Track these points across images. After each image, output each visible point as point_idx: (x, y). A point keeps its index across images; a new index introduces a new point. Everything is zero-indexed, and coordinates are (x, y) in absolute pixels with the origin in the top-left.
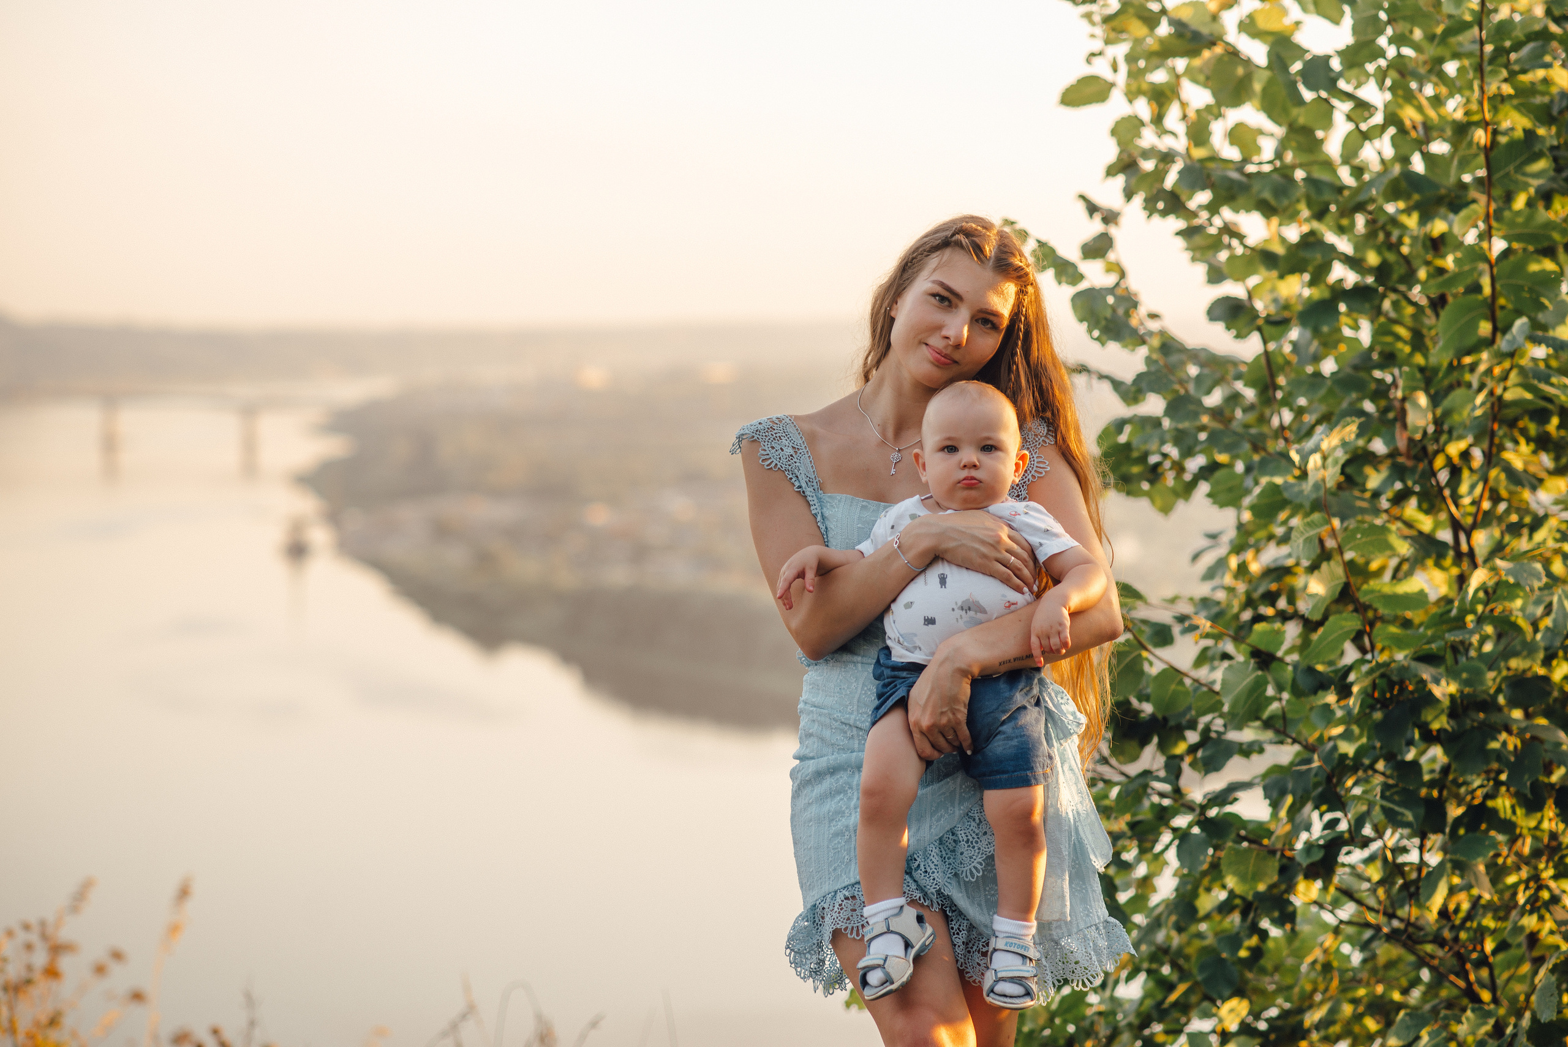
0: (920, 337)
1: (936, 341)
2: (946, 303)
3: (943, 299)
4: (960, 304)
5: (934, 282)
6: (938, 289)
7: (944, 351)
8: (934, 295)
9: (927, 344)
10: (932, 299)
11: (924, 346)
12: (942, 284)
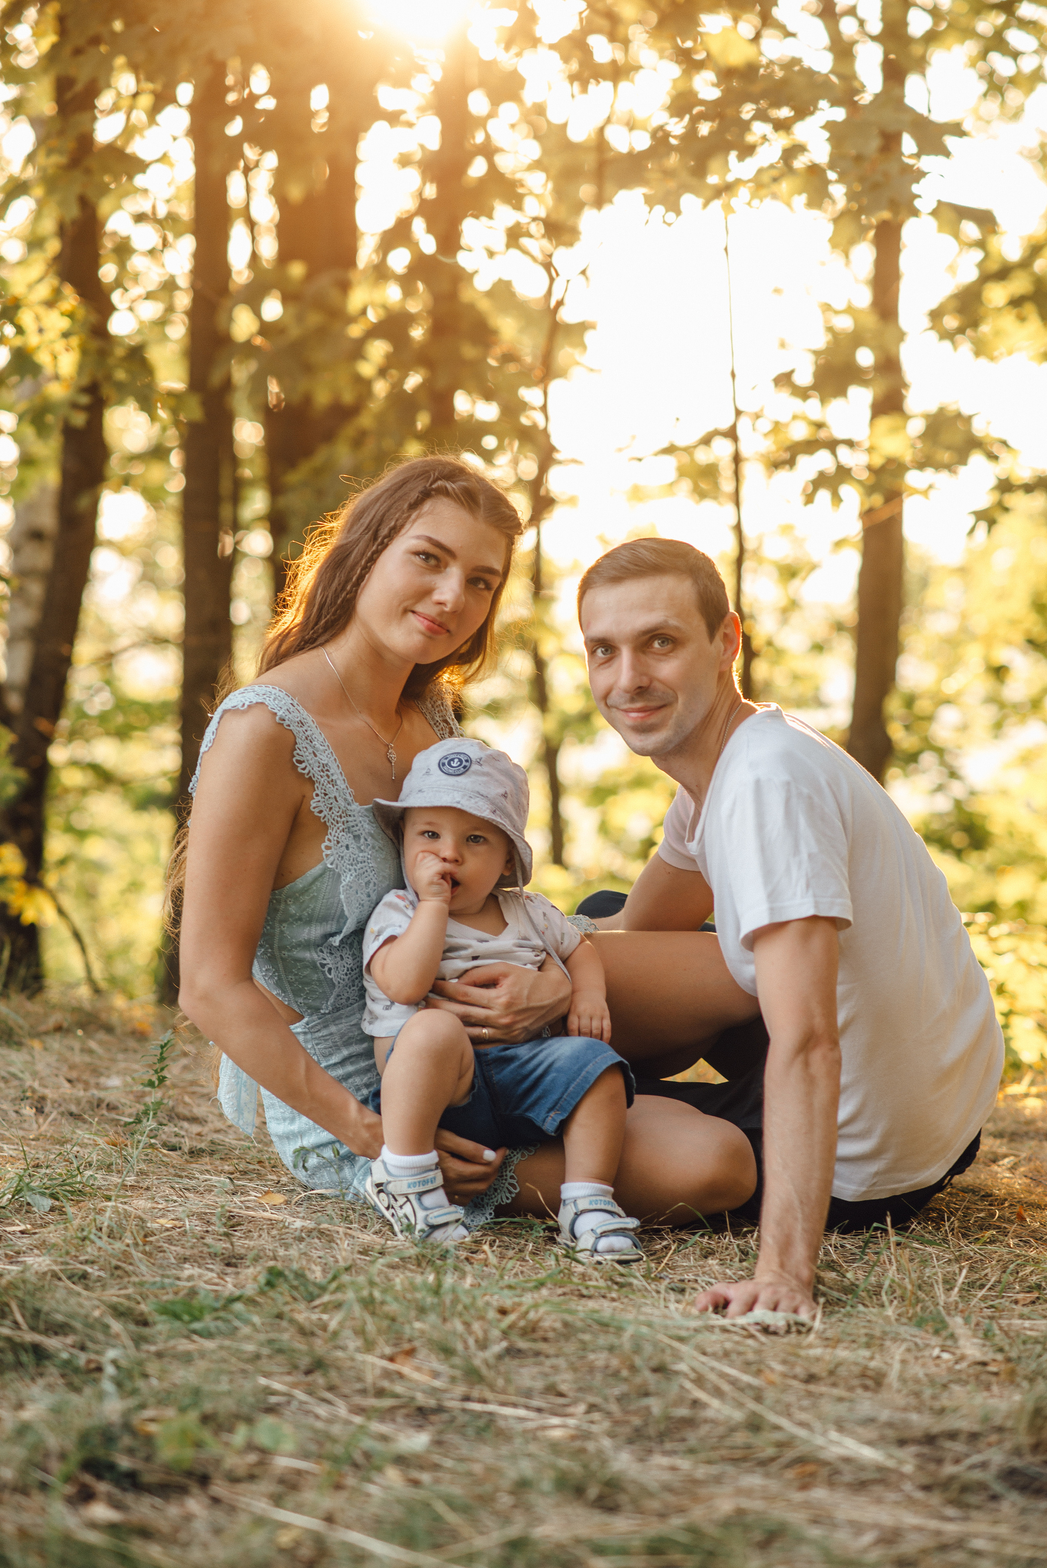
0: (405, 604)
1: (426, 608)
2: (433, 562)
3: (427, 556)
4: (452, 562)
5: (418, 537)
6: (423, 545)
7: (438, 619)
8: (417, 553)
9: (413, 612)
10: (417, 560)
11: (410, 615)
12: (430, 540)
